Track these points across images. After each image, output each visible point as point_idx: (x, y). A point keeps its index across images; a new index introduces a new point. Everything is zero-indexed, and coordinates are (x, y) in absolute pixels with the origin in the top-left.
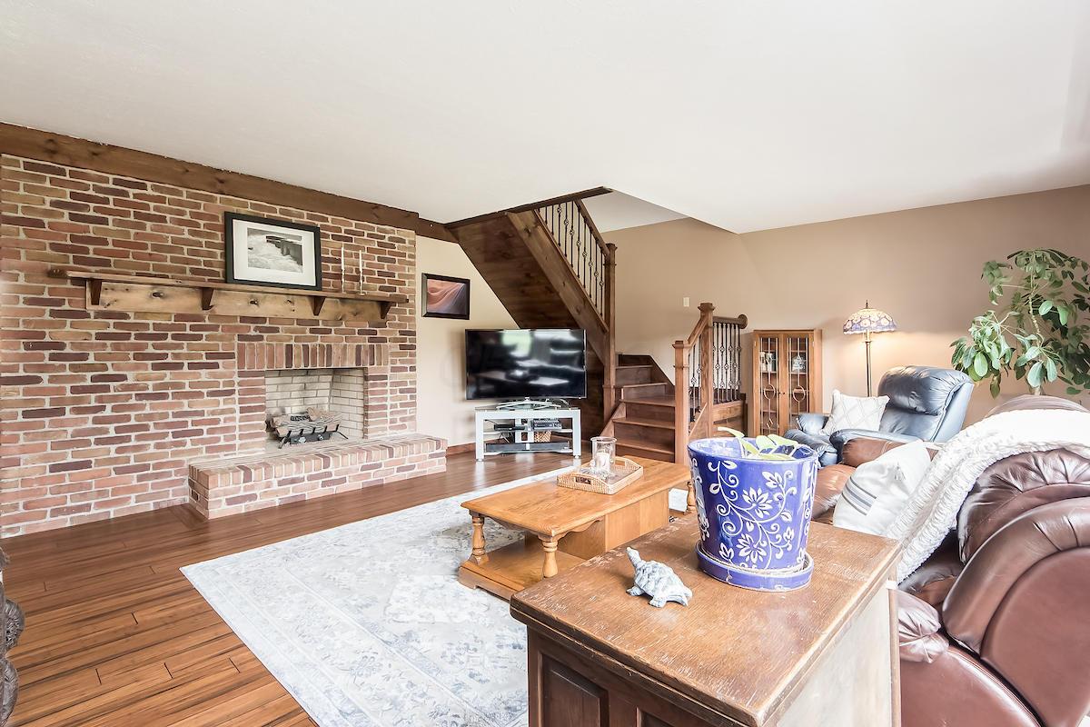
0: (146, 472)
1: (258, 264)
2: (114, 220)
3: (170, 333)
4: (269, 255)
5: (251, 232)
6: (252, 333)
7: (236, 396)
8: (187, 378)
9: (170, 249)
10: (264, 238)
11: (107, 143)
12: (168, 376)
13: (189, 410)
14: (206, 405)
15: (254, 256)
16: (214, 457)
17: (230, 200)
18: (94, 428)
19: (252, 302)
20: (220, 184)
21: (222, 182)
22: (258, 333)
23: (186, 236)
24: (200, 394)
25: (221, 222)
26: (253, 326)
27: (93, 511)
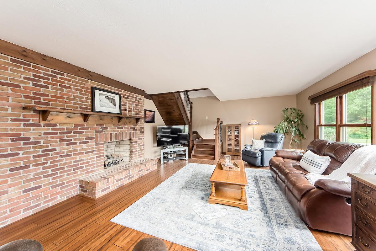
0: (64, 185)
1: (103, 106)
2: (51, 87)
3: (72, 131)
4: (106, 103)
5: (100, 94)
6: (100, 130)
7: (95, 152)
8: (78, 147)
9: (73, 100)
10: (104, 97)
11: (49, 56)
12: (72, 147)
13: (79, 159)
14: (85, 157)
15: (101, 103)
16: (88, 175)
17: (93, 83)
18: (43, 172)
19: (100, 119)
20: (90, 76)
21: (91, 76)
22: (102, 130)
23: (78, 95)
24: (83, 153)
25: (90, 90)
26: (100, 127)
27: (42, 205)
